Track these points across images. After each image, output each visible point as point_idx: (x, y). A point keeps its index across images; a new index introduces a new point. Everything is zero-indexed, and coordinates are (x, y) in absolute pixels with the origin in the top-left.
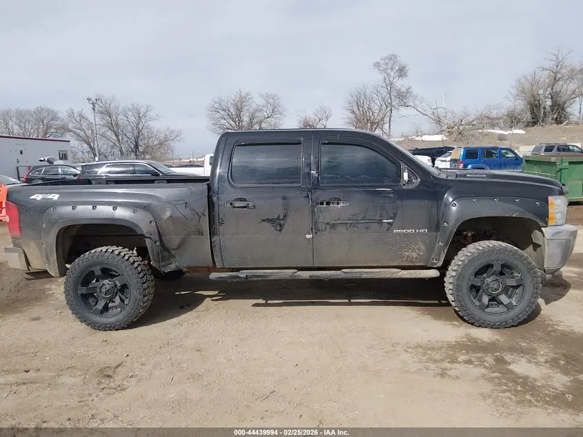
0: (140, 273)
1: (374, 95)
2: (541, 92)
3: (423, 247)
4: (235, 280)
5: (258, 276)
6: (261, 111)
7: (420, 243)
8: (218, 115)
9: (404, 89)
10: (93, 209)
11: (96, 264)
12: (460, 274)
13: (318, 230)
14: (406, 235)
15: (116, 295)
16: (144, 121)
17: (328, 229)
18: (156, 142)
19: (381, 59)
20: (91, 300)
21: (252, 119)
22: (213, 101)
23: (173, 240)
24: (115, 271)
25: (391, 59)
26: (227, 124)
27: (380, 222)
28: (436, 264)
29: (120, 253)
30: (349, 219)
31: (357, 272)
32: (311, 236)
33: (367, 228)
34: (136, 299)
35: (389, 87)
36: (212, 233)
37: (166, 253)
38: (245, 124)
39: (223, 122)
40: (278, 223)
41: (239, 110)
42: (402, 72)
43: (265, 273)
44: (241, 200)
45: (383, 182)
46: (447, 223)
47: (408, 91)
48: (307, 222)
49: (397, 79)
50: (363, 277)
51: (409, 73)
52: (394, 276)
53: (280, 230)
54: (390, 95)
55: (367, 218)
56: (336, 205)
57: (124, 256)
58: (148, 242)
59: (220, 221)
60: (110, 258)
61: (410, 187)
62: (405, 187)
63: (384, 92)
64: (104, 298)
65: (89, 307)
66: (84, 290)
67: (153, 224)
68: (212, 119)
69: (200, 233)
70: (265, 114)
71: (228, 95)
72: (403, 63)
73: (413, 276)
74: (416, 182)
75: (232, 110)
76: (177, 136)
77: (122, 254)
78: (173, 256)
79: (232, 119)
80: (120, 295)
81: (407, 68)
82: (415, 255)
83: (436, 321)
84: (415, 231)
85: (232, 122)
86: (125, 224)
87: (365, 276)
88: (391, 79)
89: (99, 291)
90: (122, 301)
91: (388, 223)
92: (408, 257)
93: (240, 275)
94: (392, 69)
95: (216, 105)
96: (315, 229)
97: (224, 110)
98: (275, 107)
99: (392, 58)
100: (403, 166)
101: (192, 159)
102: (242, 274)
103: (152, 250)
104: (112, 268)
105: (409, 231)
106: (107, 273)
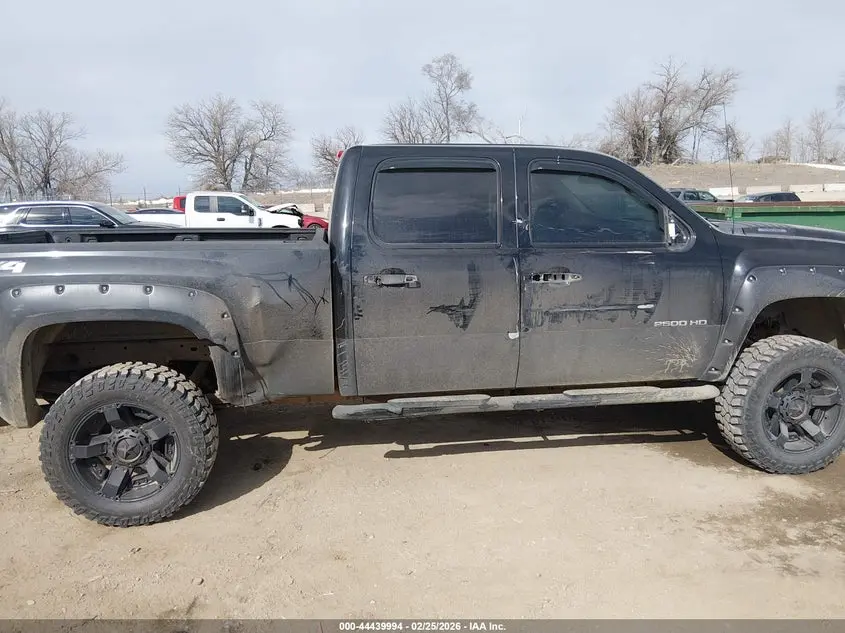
0: (198, 413)
1: (425, 114)
2: (646, 118)
3: (697, 350)
4: (380, 418)
5: (422, 409)
6: (253, 129)
7: (695, 343)
8: (183, 133)
9: (465, 107)
10: (102, 291)
11: (108, 400)
12: (755, 391)
13: (529, 324)
14: (673, 330)
15: (148, 456)
16: (58, 138)
17: (546, 323)
18: (81, 173)
19: (434, 61)
20: (96, 470)
21: (239, 141)
22: (176, 109)
23: (263, 349)
24: (144, 412)
25: (448, 61)
26: (199, 148)
27: (633, 308)
28: (716, 376)
29: (156, 375)
30: (583, 306)
31: (592, 396)
32: (517, 335)
33: (612, 320)
34: (192, 464)
35: (445, 103)
36: (339, 334)
37: (248, 374)
38: (228, 147)
39: (193, 143)
40: (460, 313)
41: (219, 126)
42: (463, 82)
43: (435, 402)
44: (393, 272)
45: (636, 240)
46: (741, 309)
47: (471, 110)
48: (512, 312)
49: (456, 91)
50: (601, 404)
51: (472, 84)
52: (652, 400)
53: (465, 326)
54: (446, 114)
55: (613, 301)
56: (559, 280)
57: (166, 383)
58: (215, 354)
59: (356, 311)
60: (139, 386)
61: (680, 248)
62: (672, 249)
63: (438, 109)
64: (122, 464)
65: (93, 483)
66: (82, 452)
67: (228, 319)
68: (174, 138)
69: (317, 334)
70: (261, 133)
71: (201, 101)
72: (465, 68)
73: (682, 398)
74: (690, 239)
75: (208, 127)
76: (117, 164)
77: (161, 378)
78: (260, 378)
79: (208, 140)
80: (157, 457)
81: (471, 76)
82: (683, 362)
83: (700, 467)
84: (689, 323)
85: (207, 144)
86: (170, 321)
87: (605, 402)
88: (448, 91)
89: (111, 451)
90: (162, 467)
91: (647, 311)
92: (672, 366)
93: (390, 409)
94: (449, 76)
95: (180, 117)
96: (525, 323)
97: (193, 125)
98: (277, 124)
99: (449, 59)
100: (667, 212)
101: (142, 201)
102: (394, 406)
103: (223, 370)
104: (141, 406)
105: (679, 323)
106: (130, 415)
